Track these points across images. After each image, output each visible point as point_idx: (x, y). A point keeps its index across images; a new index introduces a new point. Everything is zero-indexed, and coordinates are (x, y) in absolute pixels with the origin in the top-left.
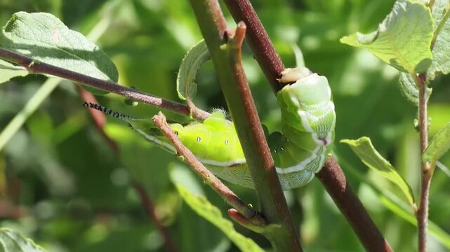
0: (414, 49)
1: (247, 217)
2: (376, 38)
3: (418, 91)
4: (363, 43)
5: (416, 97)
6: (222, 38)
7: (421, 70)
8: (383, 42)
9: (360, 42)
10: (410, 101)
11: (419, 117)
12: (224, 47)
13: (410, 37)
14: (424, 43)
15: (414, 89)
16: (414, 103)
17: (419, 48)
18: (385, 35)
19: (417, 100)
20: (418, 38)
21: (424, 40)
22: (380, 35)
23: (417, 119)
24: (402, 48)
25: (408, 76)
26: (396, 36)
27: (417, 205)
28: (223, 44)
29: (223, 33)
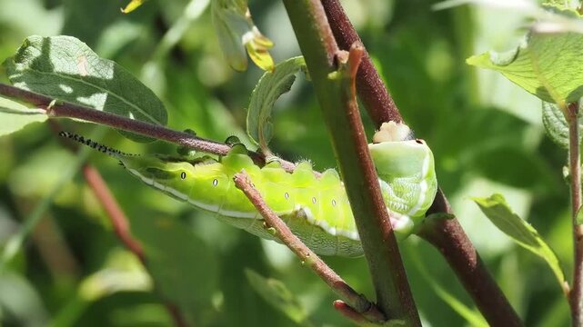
0: (563, 71)
1: (359, 311)
2: (516, 57)
3: (567, 130)
4: (498, 65)
5: (565, 137)
6: (331, 63)
7: (572, 99)
8: (522, 63)
9: (493, 63)
10: (557, 141)
11: (569, 163)
12: (333, 75)
13: (558, 55)
14: (576, 63)
15: (562, 126)
16: (562, 145)
17: (570, 69)
18: (526, 53)
19: (567, 141)
20: (569, 56)
21: (577, 58)
22: (520, 53)
23: (567, 166)
24: (547, 70)
25: (553, 109)
26: (540, 55)
27: (569, 283)
28: (331, 72)
29: (332, 56)
